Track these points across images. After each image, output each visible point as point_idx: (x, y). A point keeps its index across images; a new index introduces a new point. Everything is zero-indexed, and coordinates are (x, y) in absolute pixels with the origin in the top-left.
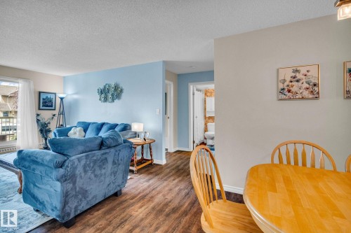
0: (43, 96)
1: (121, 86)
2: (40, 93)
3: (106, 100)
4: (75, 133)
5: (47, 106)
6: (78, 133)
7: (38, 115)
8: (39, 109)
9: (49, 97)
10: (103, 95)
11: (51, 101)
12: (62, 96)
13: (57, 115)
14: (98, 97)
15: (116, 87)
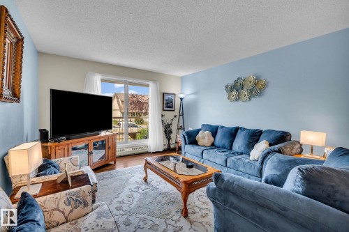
0: (166, 97)
1: (263, 78)
2: (164, 94)
3: (238, 98)
4: (204, 138)
5: (169, 107)
6: (206, 138)
7: (163, 116)
8: (163, 110)
9: (170, 97)
10: (234, 93)
11: (171, 102)
12: (182, 96)
13: (178, 117)
14: (226, 95)
15: (257, 81)
